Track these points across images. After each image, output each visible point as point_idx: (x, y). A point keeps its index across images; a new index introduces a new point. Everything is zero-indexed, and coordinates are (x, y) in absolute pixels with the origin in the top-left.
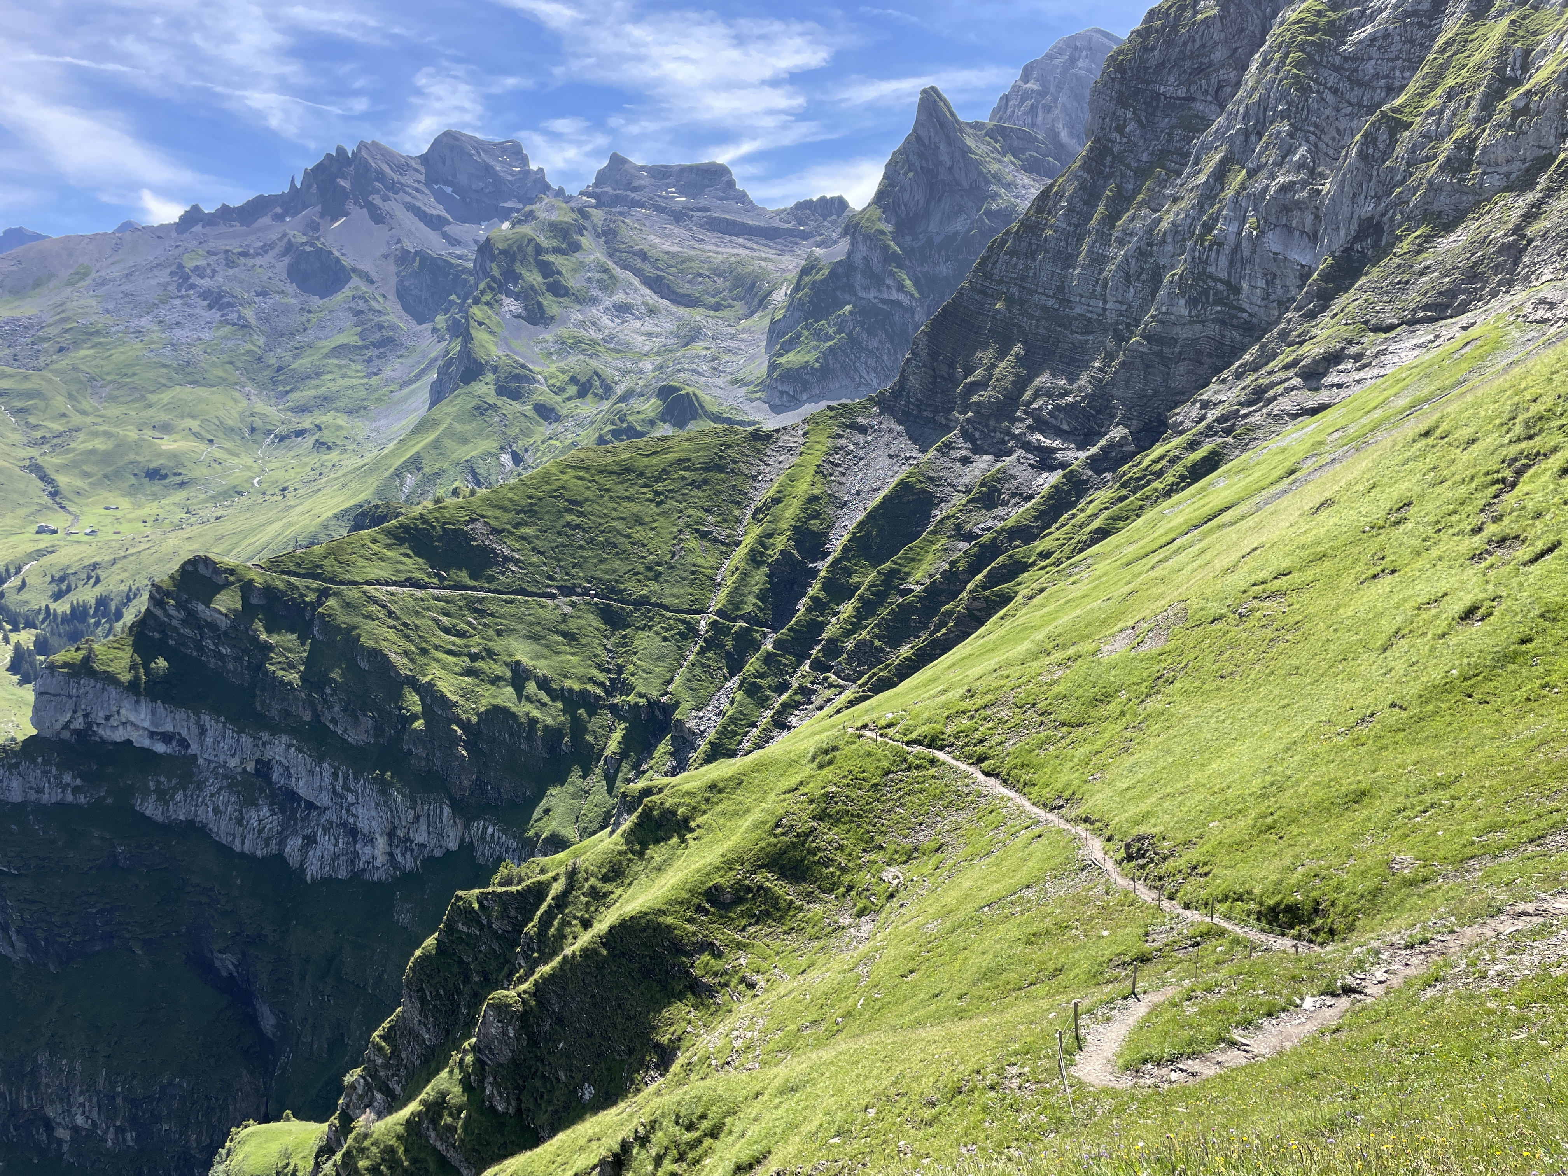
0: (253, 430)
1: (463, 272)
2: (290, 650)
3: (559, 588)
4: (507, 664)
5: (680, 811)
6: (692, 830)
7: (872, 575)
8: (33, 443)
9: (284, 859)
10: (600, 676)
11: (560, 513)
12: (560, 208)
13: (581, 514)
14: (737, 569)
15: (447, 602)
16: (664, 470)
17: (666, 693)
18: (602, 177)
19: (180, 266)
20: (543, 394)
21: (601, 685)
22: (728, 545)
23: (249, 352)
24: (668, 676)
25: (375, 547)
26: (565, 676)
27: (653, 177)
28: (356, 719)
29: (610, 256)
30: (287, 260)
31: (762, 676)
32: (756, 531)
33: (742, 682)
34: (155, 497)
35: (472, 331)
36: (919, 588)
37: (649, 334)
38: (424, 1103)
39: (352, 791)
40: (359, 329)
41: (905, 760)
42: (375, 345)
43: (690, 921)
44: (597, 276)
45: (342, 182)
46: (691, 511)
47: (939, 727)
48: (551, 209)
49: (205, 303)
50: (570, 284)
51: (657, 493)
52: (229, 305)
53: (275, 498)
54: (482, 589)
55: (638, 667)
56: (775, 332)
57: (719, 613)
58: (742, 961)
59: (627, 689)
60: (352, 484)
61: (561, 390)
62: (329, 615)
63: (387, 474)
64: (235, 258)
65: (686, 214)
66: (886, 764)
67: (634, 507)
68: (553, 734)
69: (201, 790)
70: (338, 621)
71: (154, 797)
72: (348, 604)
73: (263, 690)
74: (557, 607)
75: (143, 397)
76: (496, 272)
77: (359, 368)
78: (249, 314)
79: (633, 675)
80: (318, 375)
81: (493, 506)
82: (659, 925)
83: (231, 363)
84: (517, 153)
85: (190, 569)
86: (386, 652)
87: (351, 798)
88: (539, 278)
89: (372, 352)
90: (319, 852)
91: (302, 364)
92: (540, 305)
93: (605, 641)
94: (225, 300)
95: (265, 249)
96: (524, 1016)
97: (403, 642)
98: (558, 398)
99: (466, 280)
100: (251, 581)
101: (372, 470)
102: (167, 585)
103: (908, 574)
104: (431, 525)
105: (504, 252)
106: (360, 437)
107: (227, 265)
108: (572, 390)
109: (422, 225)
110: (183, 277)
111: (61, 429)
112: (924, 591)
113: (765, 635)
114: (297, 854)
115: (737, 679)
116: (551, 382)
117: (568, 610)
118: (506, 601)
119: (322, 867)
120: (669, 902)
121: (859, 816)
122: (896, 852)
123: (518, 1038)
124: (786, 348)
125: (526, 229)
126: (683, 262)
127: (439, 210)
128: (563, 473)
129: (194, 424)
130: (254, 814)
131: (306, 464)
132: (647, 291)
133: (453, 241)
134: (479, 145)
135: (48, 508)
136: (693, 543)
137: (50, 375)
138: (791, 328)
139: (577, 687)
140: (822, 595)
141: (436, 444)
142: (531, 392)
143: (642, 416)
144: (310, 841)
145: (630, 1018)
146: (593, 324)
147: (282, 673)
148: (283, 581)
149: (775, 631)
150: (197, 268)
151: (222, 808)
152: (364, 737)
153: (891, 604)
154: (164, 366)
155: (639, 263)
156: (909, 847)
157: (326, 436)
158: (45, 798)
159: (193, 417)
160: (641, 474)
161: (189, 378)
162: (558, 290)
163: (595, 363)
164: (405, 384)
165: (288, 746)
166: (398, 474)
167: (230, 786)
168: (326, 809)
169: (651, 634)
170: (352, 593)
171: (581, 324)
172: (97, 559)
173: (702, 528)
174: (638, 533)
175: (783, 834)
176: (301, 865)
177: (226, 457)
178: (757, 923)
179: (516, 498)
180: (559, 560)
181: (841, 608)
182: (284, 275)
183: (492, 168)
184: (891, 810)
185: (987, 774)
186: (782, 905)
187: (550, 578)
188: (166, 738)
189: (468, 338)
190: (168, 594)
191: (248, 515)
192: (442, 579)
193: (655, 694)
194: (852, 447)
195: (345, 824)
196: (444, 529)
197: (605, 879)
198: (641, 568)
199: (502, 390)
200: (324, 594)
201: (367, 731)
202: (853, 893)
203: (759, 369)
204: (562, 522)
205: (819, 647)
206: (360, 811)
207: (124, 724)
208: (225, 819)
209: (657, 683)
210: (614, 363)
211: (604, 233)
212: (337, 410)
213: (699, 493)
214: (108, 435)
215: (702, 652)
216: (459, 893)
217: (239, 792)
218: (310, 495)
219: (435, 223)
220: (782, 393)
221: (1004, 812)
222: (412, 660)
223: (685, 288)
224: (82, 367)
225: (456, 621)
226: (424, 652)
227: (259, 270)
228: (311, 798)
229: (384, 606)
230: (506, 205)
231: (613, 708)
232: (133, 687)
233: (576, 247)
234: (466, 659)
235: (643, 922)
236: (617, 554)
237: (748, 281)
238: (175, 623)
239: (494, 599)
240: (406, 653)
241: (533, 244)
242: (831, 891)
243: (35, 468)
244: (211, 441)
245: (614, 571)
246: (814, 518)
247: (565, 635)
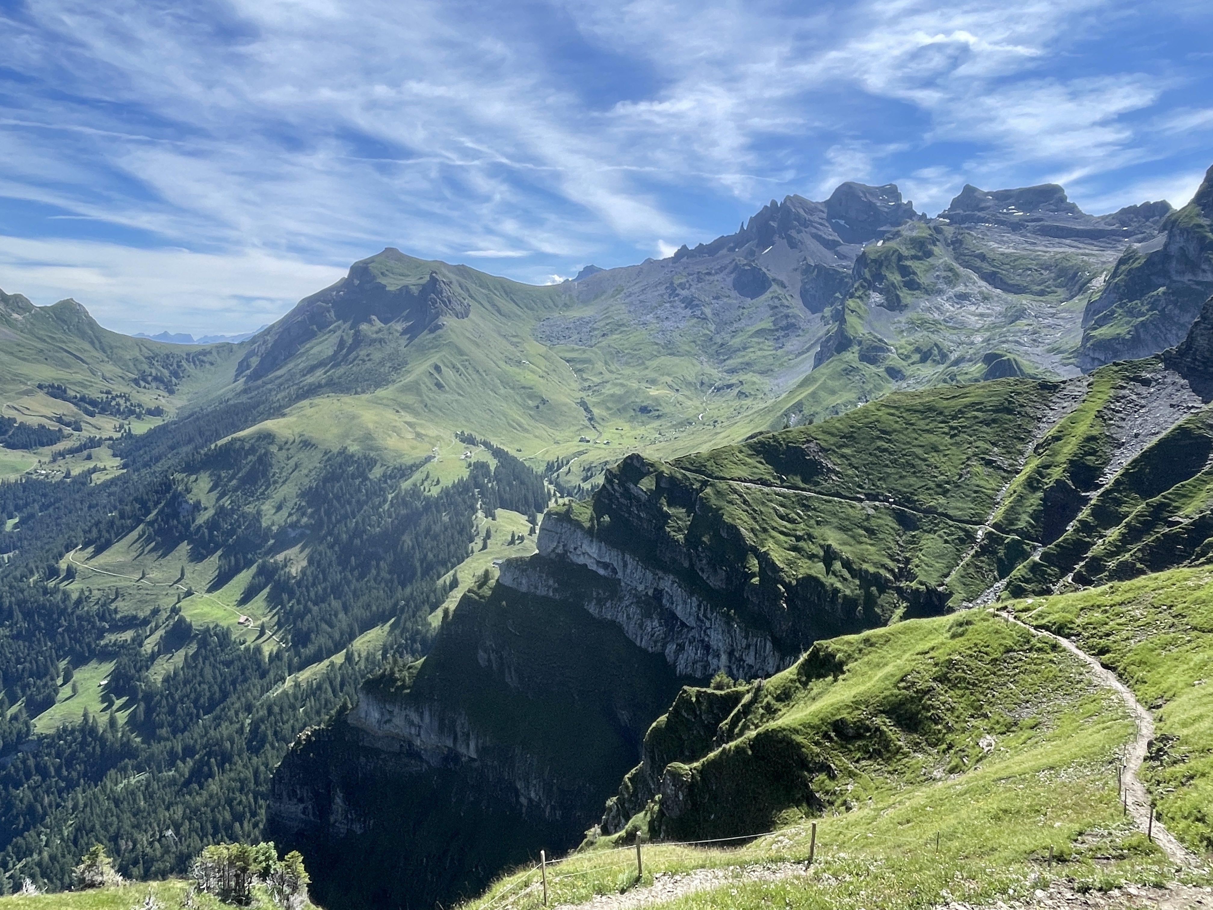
0: (702, 384)
1: (846, 277)
2: (680, 519)
3: (865, 495)
4: (822, 546)
5: (839, 655)
6: (843, 673)
7: (1141, 507)
8: (584, 389)
9: (665, 656)
10: (891, 564)
11: (873, 439)
12: (919, 228)
13: (890, 441)
14: (1015, 492)
15: (784, 497)
16: (960, 411)
17: (943, 584)
18: (955, 204)
19: (672, 283)
20: (893, 359)
21: (891, 571)
22: (1008, 472)
23: (705, 335)
24: (946, 571)
25: (740, 456)
26: (864, 561)
27: (997, 199)
28: (715, 570)
29: (956, 259)
30: (733, 276)
31: (1027, 581)
32: (1036, 462)
33: (1009, 584)
34: (643, 423)
35: (846, 317)
36: (1186, 521)
37: (981, 315)
38: (626, 832)
39: (707, 619)
40: (773, 318)
41: (1028, 642)
42: (782, 329)
43: (817, 743)
44: (944, 274)
45: (772, 223)
46: (979, 444)
47: (1070, 616)
48: (912, 229)
49: (683, 305)
50: (921, 282)
51: (952, 428)
52: (697, 305)
53: (709, 427)
54: (810, 491)
55: (922, 561)
56: (1091, 310)
57: (995, 526)
58: (849, 787)
59: (911, 577)
60: (756, 420)
61: (908, 357)
62: (706, 499)
63: (779, 414)
64: (703, 277)
65: (1023, 225)
66: (1009, 642)
67: (933, 438)
68: (850, 603)
69: (621, 602)
70: (711, 503)
71: (594, 602)
72: (719, 492)
73: (662, 543)
74: (863, 508)
75: (643, 363)
76: (868, 276)
77: (771, 344)
78: (708, 311)
79: (917, 566)
80: (745, 348)
81: (824, 432)
82: (792, 740)
83: (694, 342)
84: (893, 192)
85: (629, 461)
86: (739, 527)
87: (708, 624)
88: (899, 278)
89: (781, 333)
90: (685, 657)
91: (736, 342)
92: (898, 296)
93: (898, 538)
94: (694, 303)
95: (722, 269)
96: (692, 786)
97: (751, 522)
98: (904, 363)
99: (847, 283)
100: (663, 472)
101: (769, 411)
102: (615, 471)
103: (1178, 508)
104: (779, 443)
105: (874, 261)
106: (766, 390)
107: (698, 281)
108: (916, 357)
109: (821, 248)
110: (672, 290)
111: (599, 381)
112: (1191, 524)
113: (1035, 548)
114: (672, 655)
115: (1005, 581)
116: (900, 351)
117: (871, 512)
118: (826, 501)
119: (686, 667)
120: (804, 725)
121: (974, 685)
122: (998, 722)
123: (685, 802)
124: (1100, 324)
125: (892, 244)
126: (1015, 260)
127: (835, 237)
128: (878, 410)
129: (669, 380)
130: (649, 623)
131: (732, 406)
132: (983, 283)
133: (842, 257)
134: (868, 191)
135: (587, 427)
136: (977, 467)
137: (596, 350)
138: (1105, 307)
139: (872, 570)
140: (1090, 519)
141: (813, 395)
142: (885, 359)
143: (969, 376)
144: (681, 648)
145: (760, 810)
146: (938, 309)
147: (674, 534)
148: (680, 473)
149: (1044, 545)
150: (681, 284)
151: (631, 616)
152: (719, 583)
153: (1158, 532)
154: (657, 344)
155: (978, 263)
156: (1009, 720)
157: (745, 388)
158: (538, 592)
159: (669, 375)
160: (941, 413)
161: (669, 351)
162: (912, 285)
163: (935, 337)
164: (800, 354)
165: (673, 582)
166: (786, 415)
167: (637, 602)
168: (693, 628)
169: (935, 536)
170: (722, 486)
171: (929, 309)
172: (608, 459)
173: (987, 457)
174: (933, 458)
175: (905, 688)
176: (675, 663)
177: (685, 400)
178: (870, 758)
179: (841, 427)
180: (869, 474)
181: (1108, 532)
182: (731, 285)
183: (874, 204)
184: (1005, 684)
185: (1105, 666)
186: (892, 748)
187: (860, 486)
188: (606, 566)
189: (843, 321)
190: (615, 476)
191: (692, 437)
192: (782, 481)
193: (933, 583)
194: (1134, 397)
195: (703, 641)
196: (787, 446)
197: (778, 699)
198: (932, 485)
199: (863, 358)
200: (705, 484)
201: (721, 580)
202: (952, 751)
203: (1075, 340)
204: (874, 446)
205: (1082, 564)
206: (713, 634)
207: (584, 554)
208: (632, 622)
209: (936, 575)
210: (951, 337)
211: (953, 243)
212: (754, 372)
213: (988, 430)
214: (622, 385)
215: (977, 555)
216: (685, 687)
217: (642, 608)
218: (730, 426)
219: (831, 245)
220: (1093, 359)
221: (1104, 703)
222: (755, 535)
223: (1016, 280)
224: (613, 345)
225: (788, 511)
226: (765, 530)
227: (716, 283)
228: (684, 620)
229: (741, 496)
230: (882, 229)
231: (899, 590)
232: (590, 532)
233: (929, 254)
234: (793, 539)
235: (780, 735)
236: (914, 473)
237: (1072, 272)
238: (617, 494)
239: (817, 498)
240: (752, 530)
241: (897, 254)
242: (935, 745)
243: (583, 404)
244: (677, 390)
245: (911, 486)
246: (1090, 454)
247: (867, 530)
